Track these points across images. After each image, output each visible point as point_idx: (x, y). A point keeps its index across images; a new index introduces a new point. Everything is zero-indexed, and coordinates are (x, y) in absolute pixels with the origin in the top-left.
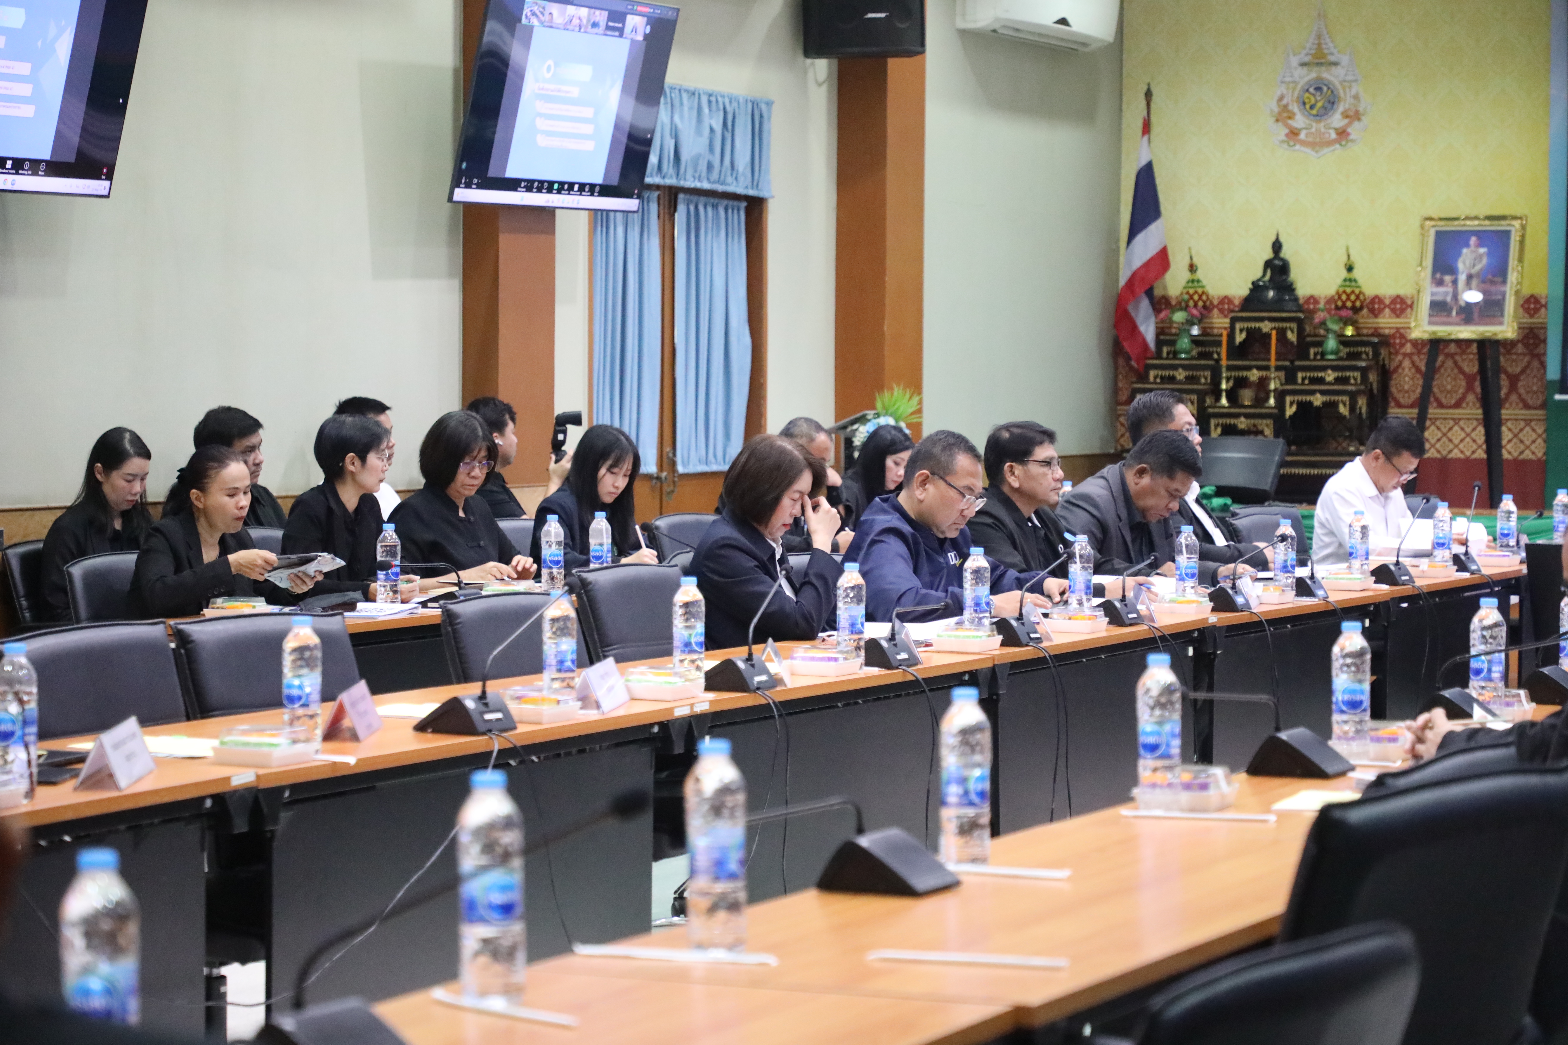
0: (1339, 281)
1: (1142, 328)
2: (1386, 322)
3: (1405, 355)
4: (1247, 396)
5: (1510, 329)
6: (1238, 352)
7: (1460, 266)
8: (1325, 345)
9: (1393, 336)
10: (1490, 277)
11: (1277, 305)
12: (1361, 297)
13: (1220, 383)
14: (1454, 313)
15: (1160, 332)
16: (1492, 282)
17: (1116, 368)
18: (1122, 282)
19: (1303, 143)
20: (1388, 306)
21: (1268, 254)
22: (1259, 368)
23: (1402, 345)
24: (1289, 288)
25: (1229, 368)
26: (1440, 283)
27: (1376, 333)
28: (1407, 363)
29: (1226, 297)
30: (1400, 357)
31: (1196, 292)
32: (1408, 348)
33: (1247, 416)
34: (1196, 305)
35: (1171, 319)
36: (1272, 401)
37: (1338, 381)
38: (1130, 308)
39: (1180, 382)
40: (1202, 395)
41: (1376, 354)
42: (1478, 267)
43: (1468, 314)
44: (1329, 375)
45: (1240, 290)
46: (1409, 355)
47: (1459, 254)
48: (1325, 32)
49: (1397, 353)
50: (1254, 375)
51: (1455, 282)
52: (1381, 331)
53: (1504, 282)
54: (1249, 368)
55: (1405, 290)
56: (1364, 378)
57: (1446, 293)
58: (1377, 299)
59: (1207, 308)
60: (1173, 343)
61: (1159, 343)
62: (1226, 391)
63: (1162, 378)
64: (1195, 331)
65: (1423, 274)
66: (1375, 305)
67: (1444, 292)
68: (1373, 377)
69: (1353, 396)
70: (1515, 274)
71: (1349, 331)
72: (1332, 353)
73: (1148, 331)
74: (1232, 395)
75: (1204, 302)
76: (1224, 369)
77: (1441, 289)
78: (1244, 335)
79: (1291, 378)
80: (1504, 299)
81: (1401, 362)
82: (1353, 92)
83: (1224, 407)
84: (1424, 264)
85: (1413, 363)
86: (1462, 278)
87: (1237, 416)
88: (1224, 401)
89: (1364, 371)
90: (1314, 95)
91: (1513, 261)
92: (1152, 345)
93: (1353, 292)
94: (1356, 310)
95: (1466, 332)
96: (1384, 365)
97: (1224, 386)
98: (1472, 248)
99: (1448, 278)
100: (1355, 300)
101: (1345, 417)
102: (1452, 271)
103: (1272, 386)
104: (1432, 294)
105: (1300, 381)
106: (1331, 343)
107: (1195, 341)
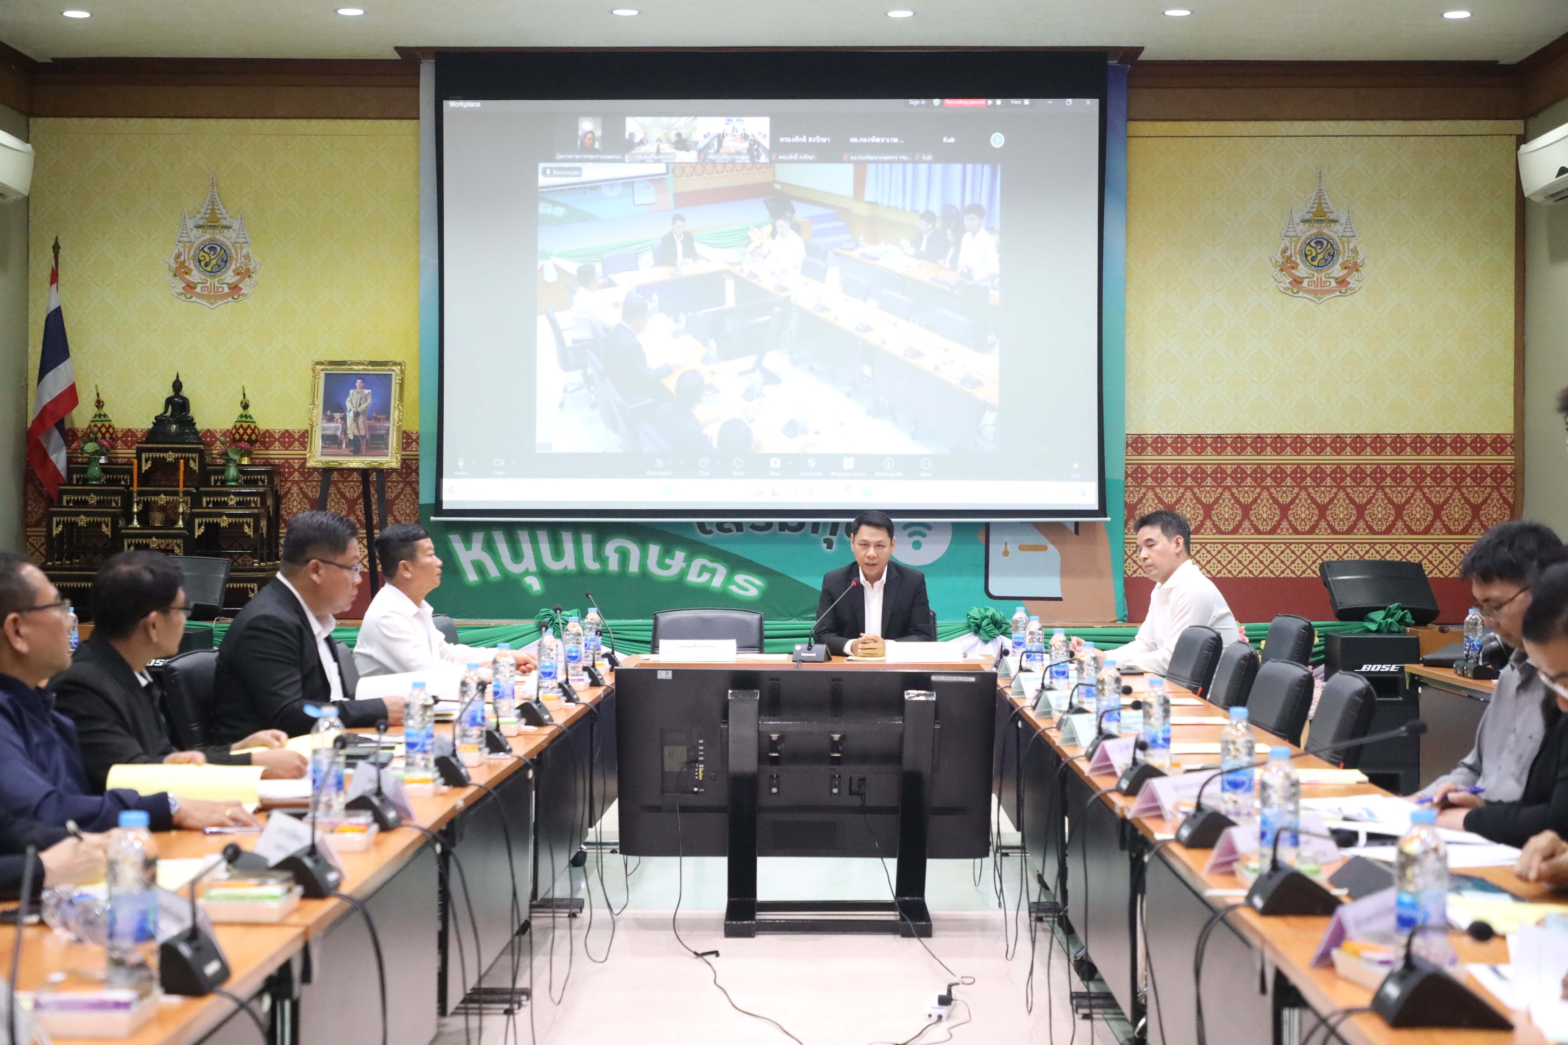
0: (235, 417)
1: (53, 457)
2: (277, 453)
3: (294, 482)
4: (157, 519)
5: (394, 460)
6: (145, 478)
7: (348, 405)
8: (226, 474)
9: (283, 466)
10: (374, 414)
11: (179, 437)
12: (257, 431)
13: (132, 507)
14: (344, 446)
15: (70, 460)
16: (377, 419)
17: (25, 493)
18: (32, 417)
19: (199, 296)
20: (278, 440)
21: (169, 392)
22: (166, 493)
23: (291, 474)
24: (191, 423)
25: (140, 494)
26: (331, 419)
27: (267, 463)
28: (295, 489)
29: (130, 430)
30: (289, 484)
31: (103, 425)
32: (296, 476)
33: (158, 536)
34: (104, 437)
35: (82, 449)
36: (181, 523)
37: (239, 504)
38: (42, 439)
39: (92, 506)
40: (115, 517)
41: (271, 481)
42: (364, 406)
43: (356, 447)
44: (231, 500)
45: (147, 424)
46: (297, 483)
47: (347, 395)
48: (218, 199)
49: (286, 480)
50: (162, 499)
51: (344, 419)
52: (272, 461)
53: (388, 419)
54: (158, 494)
55: (296, 425)
56: (263, 502)
57: (337, 429)
58: (268, 433)
59: (114, 439)
60: (84, 471)
61: (70, 471)
62: (138, 514)
63: (75, 502)
64: (103, 460)
65: (315, 411)
66: (265, 439)
67: (335, 427)
68: (270, 502)
69: (257, 518)
70: (397, 412)
71: (245, 461)
72: (233, 481)
73: (59, 459)
74: (144, 518)
75: (111, 434)
76: (135, 495)
77: (332, 425)
78: (149, 464)
79: (196, 502)
80: (388, 434)
81: (290, 488)
82: (244, 252)
83: (136, 528)
84: (316, 403)
85: (301, 489)
86: (350, 416)
87: (149, 536)
88: (135, 523)
89: (263, 496)
90: (208, 254)
91: (394, 402)
92: (63, 473)
93: (249, 427)
94: (251, 442)
95: (355, 462)
96: (277, 491)
97: (135, 510)
98: (358, 389)
99: (337, 415)
100: (251, 434)
101: (250, 536)
102: (342, 409)
103: (181, 510)
104: (324, 429)
105: (204, 505)
106: (232, 472)
107: (104, 469)
